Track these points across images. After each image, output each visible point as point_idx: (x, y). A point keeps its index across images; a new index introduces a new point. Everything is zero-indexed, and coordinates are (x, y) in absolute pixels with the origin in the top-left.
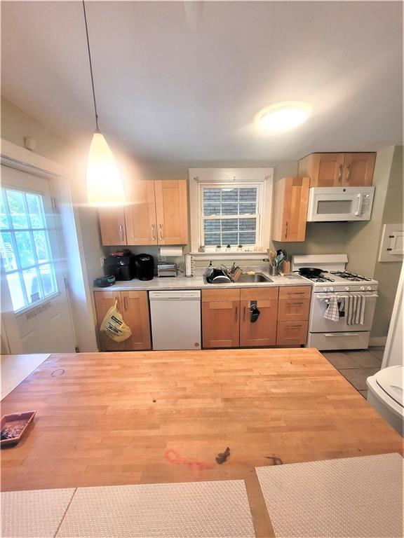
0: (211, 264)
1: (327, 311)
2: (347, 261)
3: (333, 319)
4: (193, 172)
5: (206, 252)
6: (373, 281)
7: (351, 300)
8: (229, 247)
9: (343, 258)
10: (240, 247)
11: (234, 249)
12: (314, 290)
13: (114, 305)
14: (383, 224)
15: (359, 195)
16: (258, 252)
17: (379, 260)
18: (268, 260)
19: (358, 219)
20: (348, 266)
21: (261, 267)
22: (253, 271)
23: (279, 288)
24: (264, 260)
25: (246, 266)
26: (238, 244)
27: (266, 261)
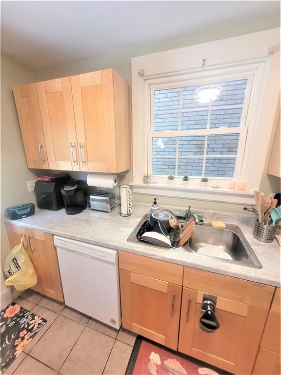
0: (155, 203)
4: (138, 63)
5: (151, 185)
8: (186, 179)
10: (205, 180)
11: (195, 182)
13: (18, 244)
16: (236, 191)
18: (254, 211)
21: (239, 216)
22: (223, 221)
23: (275, 290)
24: (245, 209)
25: (212, 211)
26: (202, 176)
27: (249, 211)
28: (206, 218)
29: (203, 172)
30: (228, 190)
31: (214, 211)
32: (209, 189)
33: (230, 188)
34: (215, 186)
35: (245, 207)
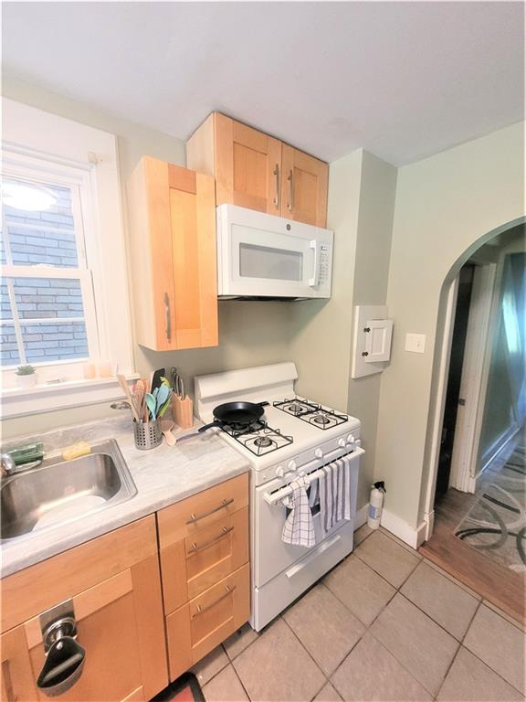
1: (288, 525)
2: (296, 377)
3: (304, 543)
6: (353, 421)
7: (329, 477)
9: (286, 371)
12: (255, 481)
14: (354, 305)
15: (313, 244)
17: (353, 376)
18: (127, 406)
19: (314, 295)
20: (297, 383)
21: (113, 421)
22: (86, 441)
23: (156, 516)
24: (113, 407)
25: (61, 430)
26: (19, 363)
27: (120, 408)
28: (51, 449)
29: (22, 354)
30: (82, 382)
31: (64, 429)
32: (43, 386)
33: (86, 377)
34: (56, 379)
35: (112, 404)
